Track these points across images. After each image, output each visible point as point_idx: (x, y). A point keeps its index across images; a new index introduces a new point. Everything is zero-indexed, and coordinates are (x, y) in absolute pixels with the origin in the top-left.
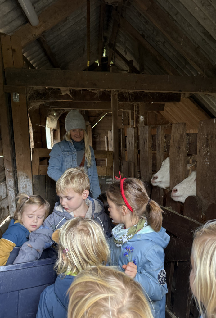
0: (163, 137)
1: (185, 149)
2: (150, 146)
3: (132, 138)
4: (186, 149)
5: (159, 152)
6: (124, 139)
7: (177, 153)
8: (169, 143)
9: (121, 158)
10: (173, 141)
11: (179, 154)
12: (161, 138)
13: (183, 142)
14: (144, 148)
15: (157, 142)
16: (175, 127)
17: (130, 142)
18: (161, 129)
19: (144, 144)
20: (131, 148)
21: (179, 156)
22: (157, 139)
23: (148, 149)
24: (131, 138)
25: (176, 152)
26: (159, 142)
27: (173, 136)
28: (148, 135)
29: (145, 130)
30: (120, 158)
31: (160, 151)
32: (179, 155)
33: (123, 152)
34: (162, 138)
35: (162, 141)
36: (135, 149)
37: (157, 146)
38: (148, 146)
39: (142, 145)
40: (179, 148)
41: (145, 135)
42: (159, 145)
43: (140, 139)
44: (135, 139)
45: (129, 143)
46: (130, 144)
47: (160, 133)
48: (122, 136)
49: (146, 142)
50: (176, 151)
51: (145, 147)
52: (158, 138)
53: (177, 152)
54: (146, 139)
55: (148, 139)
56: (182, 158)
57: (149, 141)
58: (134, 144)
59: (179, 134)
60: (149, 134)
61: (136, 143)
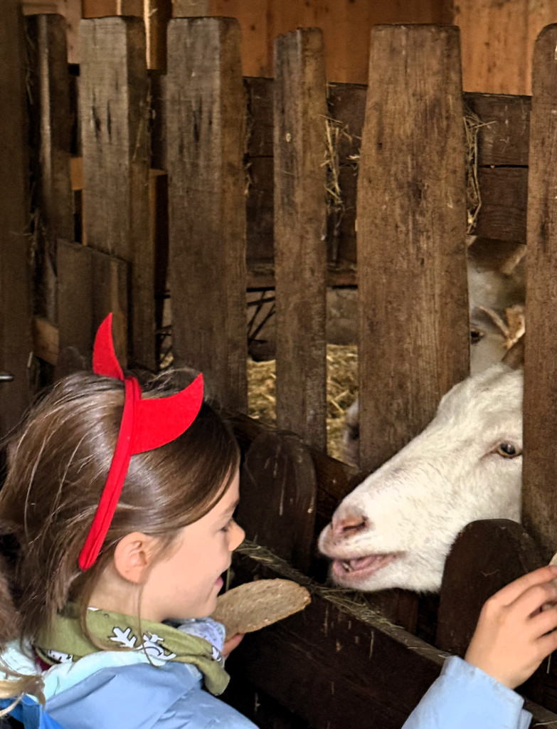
0: (317, 107)
1: (451, 206)
2: (236, 158)
3: (117, 87)
4: (457, 202)
5: (292, 204)
6: (63, 86)
7: (403, 228)
8: (356, 148)
9: (44, 219)
10: (380, 145)
11: (418, 231)
12: (305, 113)
13: (442, 153)
14: (195, 165)
15: (277, 133)
16: (393, 51)
17: (104, 117)
18: (304, 50)
19: (192, 136)
20: (109, 161)
21: (419, 249)
22: (277, 117)
23: (217, 175)
24: (105, 92)
25: (398, 219)
26: (288, 137)
27: (379, 107)
28: (217, 82)
29: (199, 46)
30: (35, 216)
31: (299, 197)
32: (416, 241)
33: (54, 181)
34: (311, 112)
35: (306, 129)
36: (136, 168)
37: (277, 161)
38: (217, 161)
39: (181, 148)
40: (416, 191)
41: (199, 77)
42: (290, 159)
43: (168, 105)
44: (133, 101)
45: (92, 124)
46: (104, 128)
47: (296, 77)
48: (50, 65)
49: (204, 126)
50: (398, 211)
51: (202, 162)
52: (283, 112)
53: (405, 222)
54: (205, 109)
55: (216, 108)
56: (437, 262)
57: (225, 124)
58: (125, 130)
59: (420, 97)
60: (224, 73)
61: (142, 126)
